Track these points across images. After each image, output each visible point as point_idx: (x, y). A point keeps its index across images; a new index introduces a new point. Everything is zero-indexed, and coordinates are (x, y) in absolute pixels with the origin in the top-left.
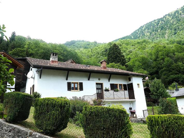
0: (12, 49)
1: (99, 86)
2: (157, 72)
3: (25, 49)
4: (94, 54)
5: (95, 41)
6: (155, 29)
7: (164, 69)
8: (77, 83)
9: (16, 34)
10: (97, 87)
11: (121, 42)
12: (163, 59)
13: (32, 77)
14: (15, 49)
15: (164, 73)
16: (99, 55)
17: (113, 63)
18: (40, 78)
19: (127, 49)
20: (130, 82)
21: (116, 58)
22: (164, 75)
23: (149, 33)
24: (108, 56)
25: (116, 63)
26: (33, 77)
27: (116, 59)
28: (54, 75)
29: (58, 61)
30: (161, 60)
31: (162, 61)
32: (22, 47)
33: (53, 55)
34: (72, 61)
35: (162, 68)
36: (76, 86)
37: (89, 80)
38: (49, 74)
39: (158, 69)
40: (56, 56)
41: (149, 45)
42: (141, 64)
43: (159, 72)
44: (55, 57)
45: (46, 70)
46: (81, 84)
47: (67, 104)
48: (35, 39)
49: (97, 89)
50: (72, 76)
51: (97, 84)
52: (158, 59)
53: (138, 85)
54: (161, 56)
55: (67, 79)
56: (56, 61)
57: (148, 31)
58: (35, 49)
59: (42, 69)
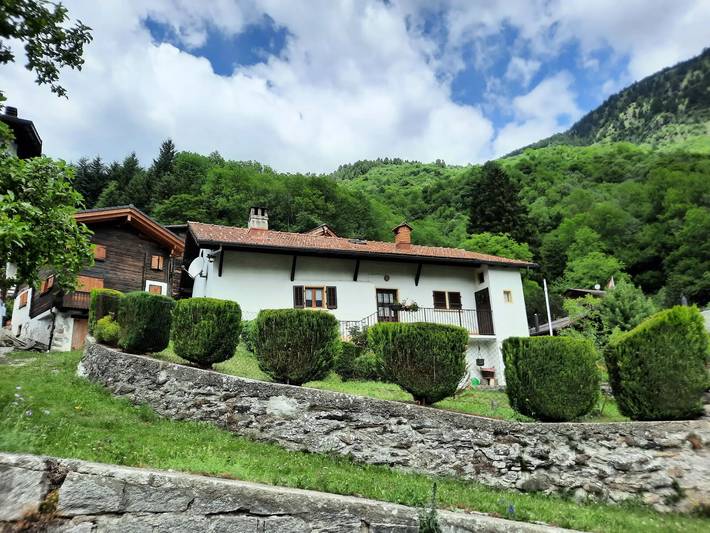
0: (164, 198)
1: (387, 299)
2: (655, 263)
3: (204, 197)
4: (433, 205)
5: (438, 161)
6: (665, 102)
7: (682, 249)
8: (322, 289)
9: (175, 149)
10: (380, 300)
11: (533, 158)
12: (681, 214)
13: (201, 274)
14: (171, 199)
15: (681, 264)
16: (452, 209)
17: (487, 235)
18: (220, 275)
19: (552, 183)
20: (482, 287)
21: (499, 215)
22: (683, 272)
23: (643, 120)
24: (474, 212)
25: (495, 232)
26: (204, 274)
27: (500, 220)
28: (257, 266)
29: (270, 228)
30: (672, 218)
31: (676, 220)
32: (195, 190)
33: (256, 213)
34: (326, 229)
35: (677, 247)
36: (318, 298)
37: (355, 279)
38: (243, 265)
39: (660, 252)
40: (263, 215)
41: (639, 165)
42: (596, 235)
43: (661, 260)
44: (261, 217)
45: (237, 254)
46: (332, 293)
47: (230, 307)
48: (237, 160)
49: (381, 305)
50: (307, 268)
51: (379, 291)
52: (660, 217)
53: (507, 293)
54: (674, 202)
55: (292, 279)
56: (262, 230)
57: (637, 111)
58: (237, 197)
59: (220, 250)
